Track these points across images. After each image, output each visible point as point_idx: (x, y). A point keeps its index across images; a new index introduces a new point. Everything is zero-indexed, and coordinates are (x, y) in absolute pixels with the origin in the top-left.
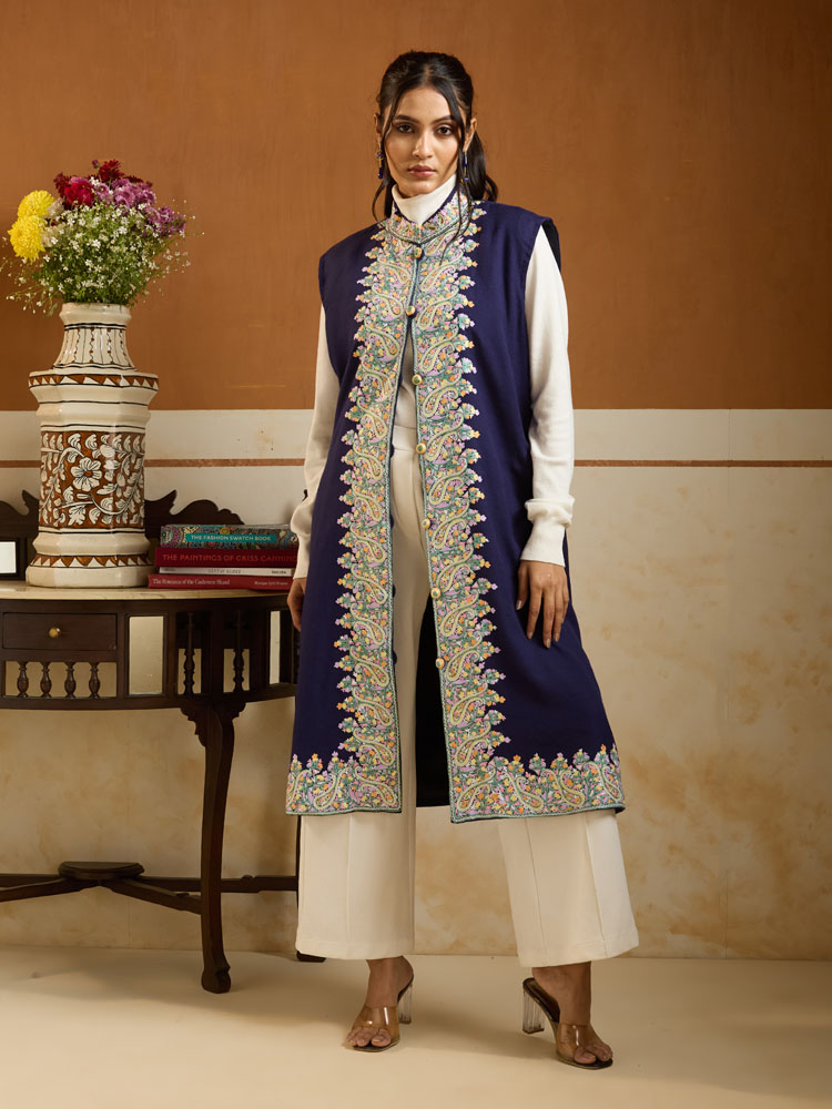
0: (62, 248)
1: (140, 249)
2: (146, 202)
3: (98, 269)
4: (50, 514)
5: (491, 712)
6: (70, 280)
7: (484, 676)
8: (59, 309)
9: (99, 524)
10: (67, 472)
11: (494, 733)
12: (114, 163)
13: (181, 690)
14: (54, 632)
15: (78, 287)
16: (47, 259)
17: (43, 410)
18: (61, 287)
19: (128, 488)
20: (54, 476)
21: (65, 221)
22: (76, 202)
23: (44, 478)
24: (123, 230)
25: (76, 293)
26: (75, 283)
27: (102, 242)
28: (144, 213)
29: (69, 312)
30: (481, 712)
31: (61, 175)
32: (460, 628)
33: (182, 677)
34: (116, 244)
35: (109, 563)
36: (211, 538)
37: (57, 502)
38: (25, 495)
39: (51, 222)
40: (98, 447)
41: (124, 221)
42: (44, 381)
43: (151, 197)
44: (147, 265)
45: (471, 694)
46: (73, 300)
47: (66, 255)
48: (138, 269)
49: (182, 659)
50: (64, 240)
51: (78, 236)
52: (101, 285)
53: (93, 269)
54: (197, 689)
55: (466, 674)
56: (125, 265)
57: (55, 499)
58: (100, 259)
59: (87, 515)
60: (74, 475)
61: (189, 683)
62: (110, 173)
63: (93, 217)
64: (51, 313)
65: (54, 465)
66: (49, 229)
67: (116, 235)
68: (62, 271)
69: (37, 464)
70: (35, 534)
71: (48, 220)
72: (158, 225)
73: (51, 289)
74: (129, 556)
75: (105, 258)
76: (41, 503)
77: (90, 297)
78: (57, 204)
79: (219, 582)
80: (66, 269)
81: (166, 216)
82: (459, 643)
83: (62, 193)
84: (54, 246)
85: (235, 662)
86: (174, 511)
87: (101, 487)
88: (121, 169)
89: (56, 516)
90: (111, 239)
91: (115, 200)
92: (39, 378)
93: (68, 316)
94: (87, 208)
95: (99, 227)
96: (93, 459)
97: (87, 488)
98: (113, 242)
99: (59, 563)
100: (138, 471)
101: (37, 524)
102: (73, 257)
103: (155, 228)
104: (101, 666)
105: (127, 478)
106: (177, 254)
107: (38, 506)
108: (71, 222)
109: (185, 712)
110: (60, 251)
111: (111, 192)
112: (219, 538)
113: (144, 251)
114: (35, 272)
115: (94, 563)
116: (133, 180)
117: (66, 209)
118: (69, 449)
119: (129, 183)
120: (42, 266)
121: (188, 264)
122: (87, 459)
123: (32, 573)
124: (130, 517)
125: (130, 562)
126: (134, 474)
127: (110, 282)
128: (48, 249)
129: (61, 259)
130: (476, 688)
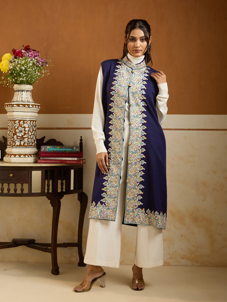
0: (14, 69)
1: (36, 70)
2: (37, 56)
3: (24, 75)
4: (10, 143)
5: (139, 196)
6: (16, 78)
7: (139, 186)
8: (13, 86)
9: (24, 145)
10: (15, 131)
11: (139, 201)
12: (28, 46)
13: (46, 191)
14: (11, 175)
15: (18, 80)
16: (10, 72)
17: (8, 114)
18: (13, 80)
19: (32, 135)
20: (11, 132)
21: (15, 61)
22: (18, 56)
23: (9, 133)
24: (31, 64)
25: (18, 82)
26: (17, 79)
27: (25, 68)
28: (37, 59)
29: (16, 87)
30: (136, 196)
31: (14, 49)
32: (134, 173)
33: (46, 188)
34: (29, 68)
35: (26, 156)
36: (55, 149)
37: (12, 139)
38: (3, 137)
39: (11, 62)
40: (24, 124)
41: (31, 62)
42: (9, 106)
43: (39, 55)
44: (38, 74)
45: (134, 190)
46: (17, 84)
47: (15, 71)
48: (35, 75)
49: (46, 183)
50: (14, 67)
51: (18, 66)
52: (25, 79)
53: (22, 75)
54: (51, 191)
55: (134, 185)
56: (31, 74)
57: (12, 138)
58: (24, 72)
59: (20, 143)
60: (17, 132)
61: (48, 189)
62: (27, 49)
63: (23, 61)
64: (11, 87)
65: (11, 129)
66: (10, 64)
67: (29, 66)
68: (14, 75)
69: (7, 129)
70: (6, 148)
71: (10, 61)
72: (40, 63)
73: (11, 80)
74: (32, 154)
75: (26, 72)
76: (8, 139)
77: (22, 83)
78: (13, 57)
79: (57, 162)
80: (15, 75)
81: (43, 61)
82: (133, 176)
83: (14, 54)
84: (12, 69)
85: (61, 184)
86: (44, 142)
87: (24, 135)
88: (30, 48)
89: (12, 143)
90: (27, 67)
91: (29, 56)
92: (7, 105)
93: (16, 88)
94: (21, 58)
95: (24, 63)
96: (22, 127)
97: (20, 135)
98: (28, 67)
99: (13, 156)
100: (34, 131)
101: (7, 145)
102: (17, 71)
103: (40, 64)
104: (24, 185)
105: (32, 133)
106: (46, 71)
107: (7, 140)
108: (16, 62)
109: (47, 198)
110: (13, 70)
111: (28, 54)
112: (57, 149)
113: (37, 70)
114: (6, 76)
115: (22, 156)
116: (34, 50)
117: (15, 58)
118: (16, 125)
119: (33, 51)
120: (8, 74)
121: (49, 74)
122: (21, 127)
123: (5, 159)
124: (32, 143)
125: (32, 156)
126: (33, 132)
127: (27, 79)
128: (10, 69)
129: (14, 72)
130: (136, 189)
